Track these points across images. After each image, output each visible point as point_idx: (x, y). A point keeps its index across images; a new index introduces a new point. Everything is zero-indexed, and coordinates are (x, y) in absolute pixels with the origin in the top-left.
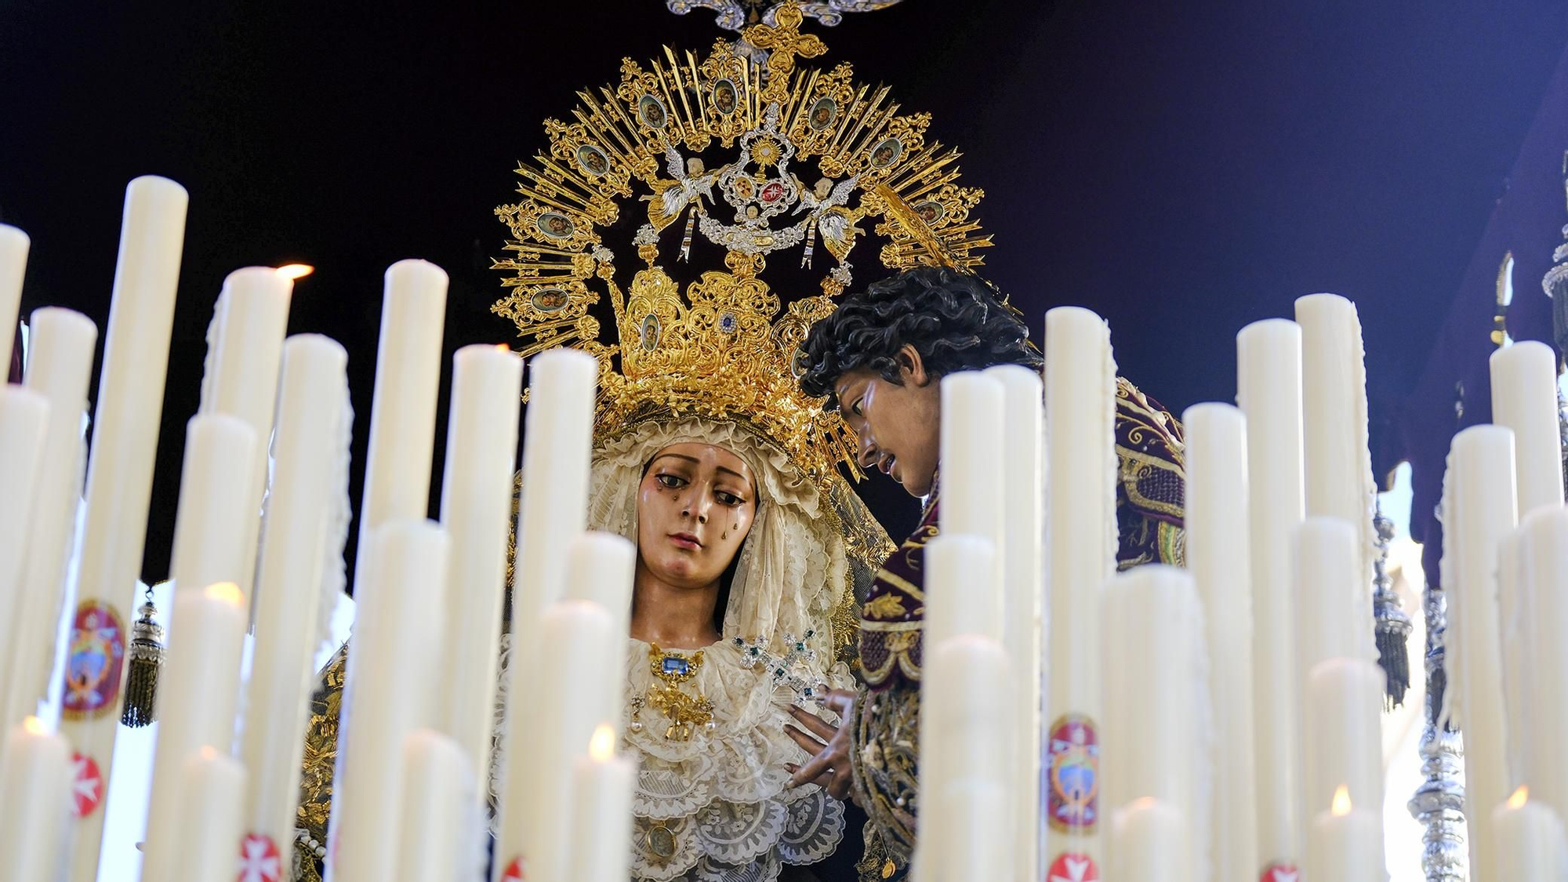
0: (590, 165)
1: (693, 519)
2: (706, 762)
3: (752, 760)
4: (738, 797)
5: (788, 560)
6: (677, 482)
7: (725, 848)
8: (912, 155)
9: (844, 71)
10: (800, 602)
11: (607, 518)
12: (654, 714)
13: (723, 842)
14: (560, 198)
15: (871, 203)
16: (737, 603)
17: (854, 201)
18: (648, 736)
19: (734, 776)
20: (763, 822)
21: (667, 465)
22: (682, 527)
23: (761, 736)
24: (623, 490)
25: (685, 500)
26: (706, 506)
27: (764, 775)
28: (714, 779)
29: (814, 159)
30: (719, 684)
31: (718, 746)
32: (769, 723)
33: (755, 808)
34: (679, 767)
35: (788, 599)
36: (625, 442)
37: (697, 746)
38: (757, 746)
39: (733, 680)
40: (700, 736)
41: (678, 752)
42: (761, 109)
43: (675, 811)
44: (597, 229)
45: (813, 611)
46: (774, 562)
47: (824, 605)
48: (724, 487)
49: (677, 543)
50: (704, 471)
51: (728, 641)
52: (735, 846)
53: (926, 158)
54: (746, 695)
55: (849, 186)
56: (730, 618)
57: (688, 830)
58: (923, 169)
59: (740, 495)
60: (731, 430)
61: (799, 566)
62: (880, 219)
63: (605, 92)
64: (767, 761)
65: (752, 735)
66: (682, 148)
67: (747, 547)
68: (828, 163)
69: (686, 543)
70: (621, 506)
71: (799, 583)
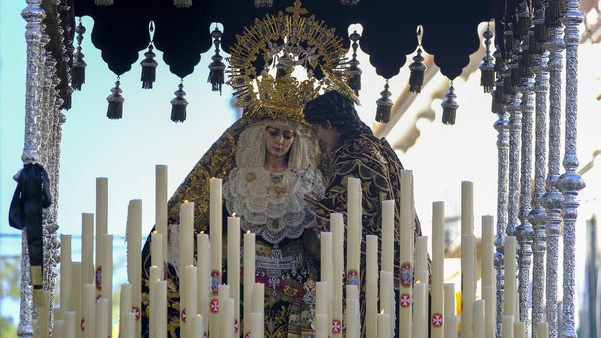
0: (248, 46)
1: (279, 145)
2: (285, 203)
3: (296, 202)
4: (294, 211)
5: (303, 148)
6: (275, 134)
7: (291, 223)
8: (331, 39)
9: (313, 17)
10: (307, 157)
11: (258, 140)
12: (272, 192)
13: (290, 221)
14: (241, 55)
15: (321, 53)
16: (291, 159)
17: (316, 53)
18: (271, 198)
19: (292, 206)
20: (300, 217)
21: (273, 130)
22: (276, 146)
23: (299, 194)
24: (262, 134)
25: (277, 138)
26: (282, 139)
27: (300, 204)
28: (287, 208)
29: (306, 41)
30: (288, 182)
31: (288, 199)
32: (300, 191)
33: (298, 213)
34: (279, 205)
35: (304, 157)
36: (261, 123)
37: (283, 200)
38: (297, 197)
39: (291, 181)
40: (284, 197)
41: (278, 201)
42: (292, 29)
43: (278, 216)
44: (251, 62)
45: (310, 158)
46: (300, 149)
47: (313, 156)
48: (287, 135)
49: (275, 149)
50: (282, 131)
51: (289, 169)
52: (293, 222)
53: (334, 40)
54: (294, 184)
55: (315, 48)
56: (289, 163)
57: (282, 220)
58: (334, 43)
59: (290, 136)
60: (288, 122)
61: (306, 148)
62: (323, 57)
63: (251, 27)
64: (300, 201)
65: (296, 194)
66: (272, 40)
67: (293, 146)
68: (309, 43)
69: (278, 149)
70: (261, 138)
71: (307, 152)
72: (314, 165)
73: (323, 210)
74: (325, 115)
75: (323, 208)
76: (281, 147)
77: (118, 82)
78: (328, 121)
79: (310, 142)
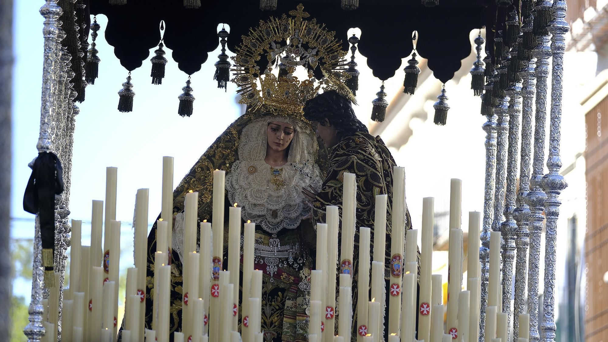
0: (253, 47)
1: (280, 140)
2: (284, 196)
3: (295, 194)
4: (292, 203)
5: (303, 143)
6: (276, 129)
7: (289, 214)
8: (332, 42)
9: (315, 20)
10: (306, 152)
11: (260, 136)
12: (272, 185)
13: (289, 212)
14: (246, 54)
15: (321, 55)
16: (291, 154)
17: (317, 54)
18: (271, 190)
19: (291, 198)
20: (298, 208)
21: (274, 126)
22: (277, 141)
23: (297, 187)
24: (263, 129)
25: (278, 134)
26: (283, 135)
27: (298, 197)
28: (286, 199)
29: (307, 43)
30: (287, 176)
31: (287, 191)
32: (299, 184)
33: (296, 205)
34: (278, 197)
35: (303, 152)
36: (263, 119)
37: (282, 192)
38: (296, 190)
39: (290, 174)
40: (283, 189)
41: (278, 193)
42: (294, 31)
43: (277, 207)
44: (256, 62)
45: (309, 153)
46: (299, 144)
47: (311, 151)
48: (287, 131)
49: (276, 144)
50: (282, 128)
51: (289, 163)
52: (291, 213)
53: (334, 42)
54: (293, 178)
55: (316, 50)
56: (289, 157)
57: (280, 211)
58: (334, 45)
59: (291, 132)
60: (288, 119)
61: (305, 144)
62: (323, 58)
63: (256, 28)
64: (298, 193)
65: (295, 187)
66: (275, 42)
67: (293, 141)
68: (310, 45)
69: (278, 144)
70: (263, 133)
71: (305, 148)
72: (312, 160)
73: (320, 203)
74: (324, 113)
75: (319, 201)
76: (281, 142)
77: (129, 77)
78: (327, 119)
79: (309, 138)
